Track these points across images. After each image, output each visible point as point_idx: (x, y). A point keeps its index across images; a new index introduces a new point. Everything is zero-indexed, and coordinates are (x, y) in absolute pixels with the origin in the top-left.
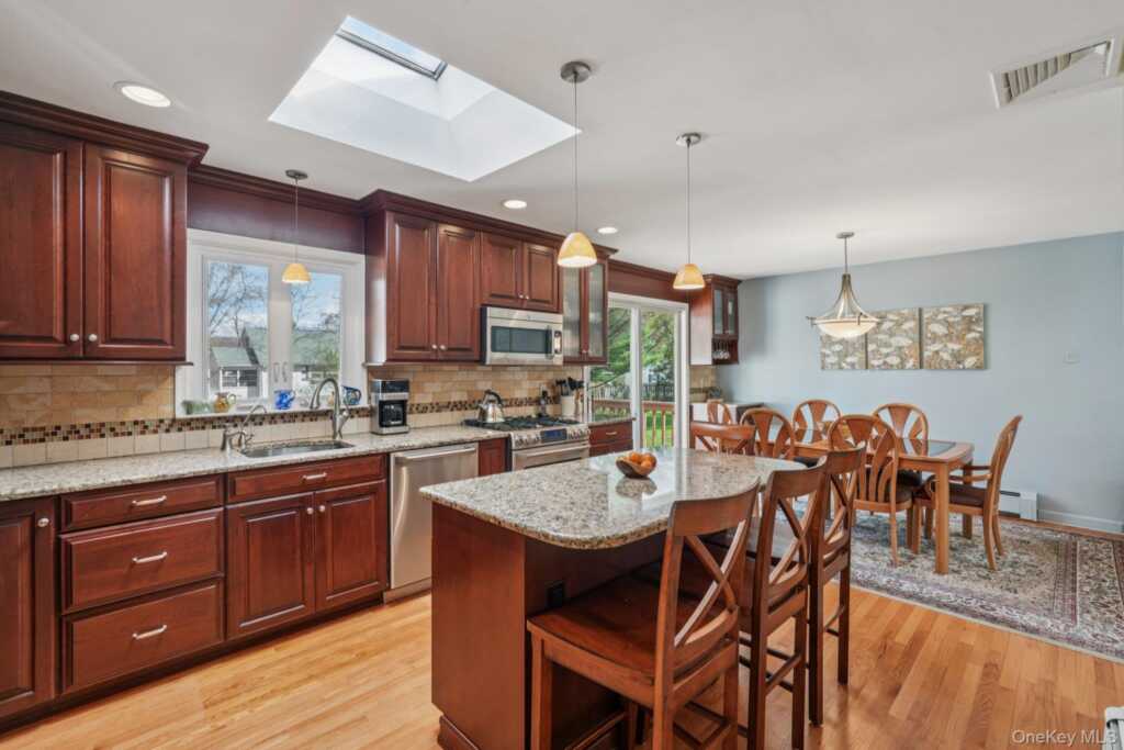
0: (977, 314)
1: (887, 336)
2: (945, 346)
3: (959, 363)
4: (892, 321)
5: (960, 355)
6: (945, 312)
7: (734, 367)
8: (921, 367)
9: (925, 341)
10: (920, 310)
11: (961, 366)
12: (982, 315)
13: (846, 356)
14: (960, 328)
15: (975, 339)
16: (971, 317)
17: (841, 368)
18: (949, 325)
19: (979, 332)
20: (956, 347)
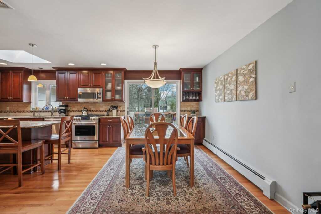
0: (253, 67)
1: (228, 85)
2: (243, 87)
3: (247, 96)
4: (230, 77)
5: (247, 91)
6: (243, 69)
7: (201, 102)
8: (237, 100)
9: (238, 86)
10: (237, 70)
11: (247, 98)
12: (254, 68)
13: (220, 96)
14: (247, 77)
15: (252, 82)
16: (251, 69)
17: (219, 102)
18: (244, 75)
19: (254, 78)
20: (246, 87)
